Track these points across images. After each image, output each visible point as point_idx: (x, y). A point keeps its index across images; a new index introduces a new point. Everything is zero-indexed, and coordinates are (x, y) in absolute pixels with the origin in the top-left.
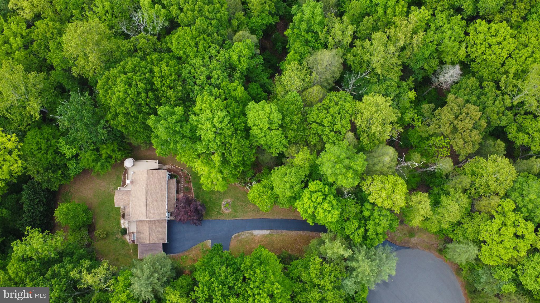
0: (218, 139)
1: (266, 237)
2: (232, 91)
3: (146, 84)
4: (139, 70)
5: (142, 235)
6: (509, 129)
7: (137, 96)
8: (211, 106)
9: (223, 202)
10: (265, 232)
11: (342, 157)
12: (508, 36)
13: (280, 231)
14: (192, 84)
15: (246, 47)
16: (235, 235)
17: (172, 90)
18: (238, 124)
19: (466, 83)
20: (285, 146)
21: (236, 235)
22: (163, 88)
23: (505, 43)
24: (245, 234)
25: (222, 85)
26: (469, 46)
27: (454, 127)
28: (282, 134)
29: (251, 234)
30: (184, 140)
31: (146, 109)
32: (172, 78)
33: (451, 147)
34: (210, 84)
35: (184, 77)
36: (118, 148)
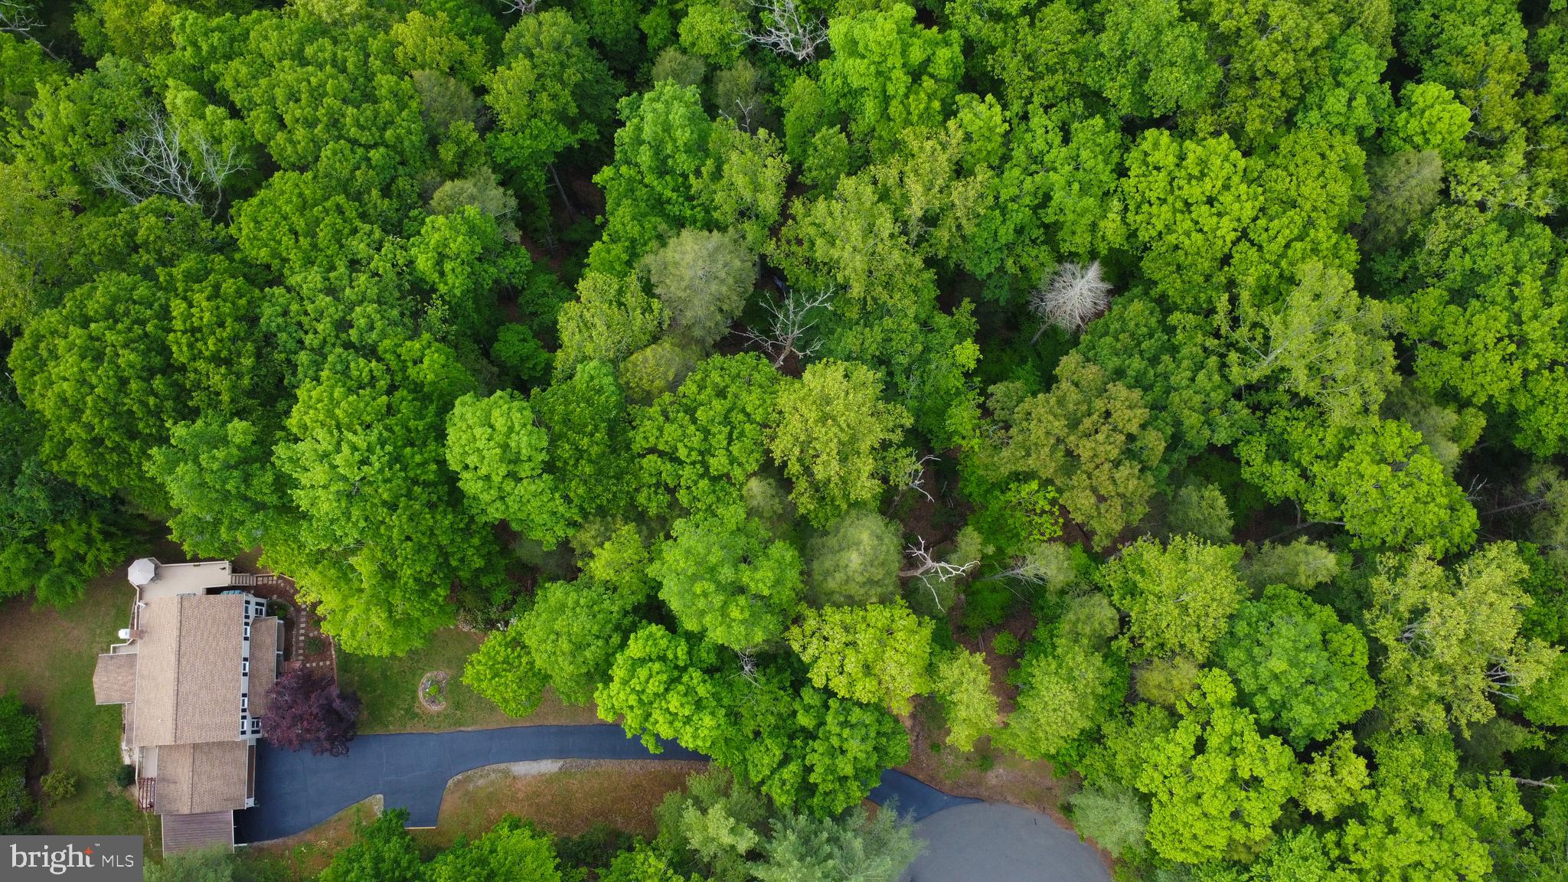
0: (356, 513)
1: (549, 780)
2: (410, 364)
3: (145, 354)
4: (127, 313)
5: (172, 786)
6: (1243, 451)
7: (119, 391)
8: (330, 414)
9: (424, 680)
10: (548, 766)
11: (713, 559)
12: (1236, 179)
13: (593, 762)
14: (292, 345)
15: (464, 229)
16: (456, 778)
17: (223, 370)
18: (418, 465)
19: (1121, 318)
20: (573, 524)
21: (460, 777)
22: (197, 364)
23: (1227, 198)
24: (488, 775)
25: (380, 349)
26: (1131, 207)
27: (1069, 453)
28: (556, 489)
29: (506, 774)
30: (260, 515)
31: (148, 426)
32: (225, 335)
33: (1064, 511)
34: (348, 345)
35: (268, 326)
36: (101, 532)
